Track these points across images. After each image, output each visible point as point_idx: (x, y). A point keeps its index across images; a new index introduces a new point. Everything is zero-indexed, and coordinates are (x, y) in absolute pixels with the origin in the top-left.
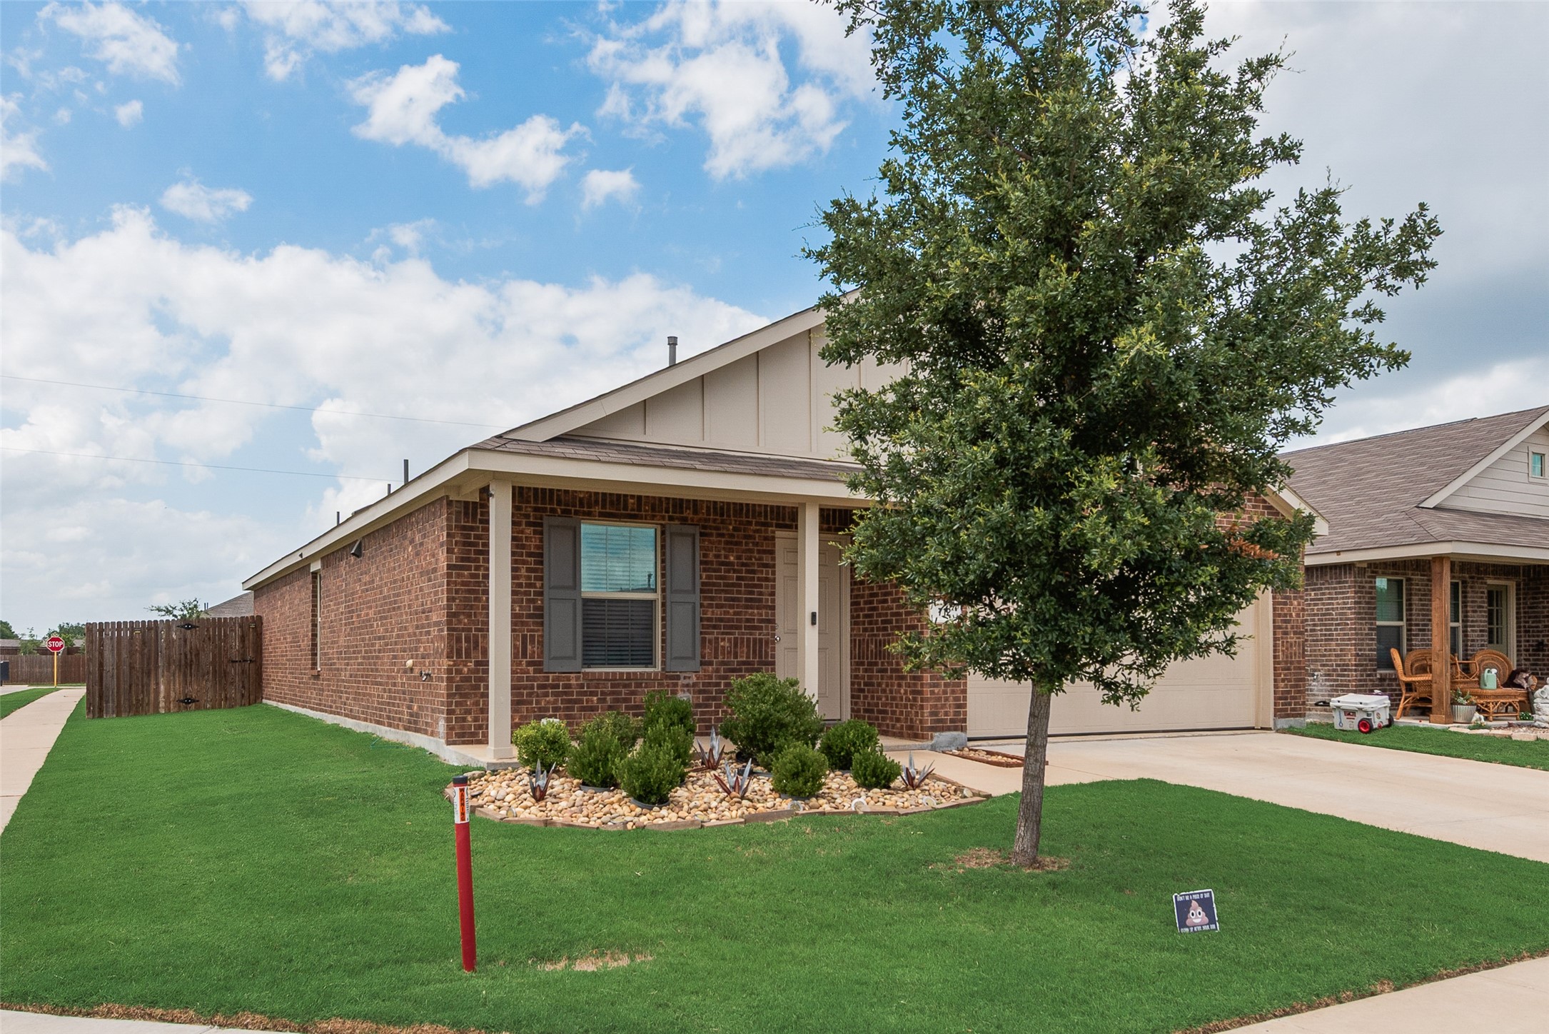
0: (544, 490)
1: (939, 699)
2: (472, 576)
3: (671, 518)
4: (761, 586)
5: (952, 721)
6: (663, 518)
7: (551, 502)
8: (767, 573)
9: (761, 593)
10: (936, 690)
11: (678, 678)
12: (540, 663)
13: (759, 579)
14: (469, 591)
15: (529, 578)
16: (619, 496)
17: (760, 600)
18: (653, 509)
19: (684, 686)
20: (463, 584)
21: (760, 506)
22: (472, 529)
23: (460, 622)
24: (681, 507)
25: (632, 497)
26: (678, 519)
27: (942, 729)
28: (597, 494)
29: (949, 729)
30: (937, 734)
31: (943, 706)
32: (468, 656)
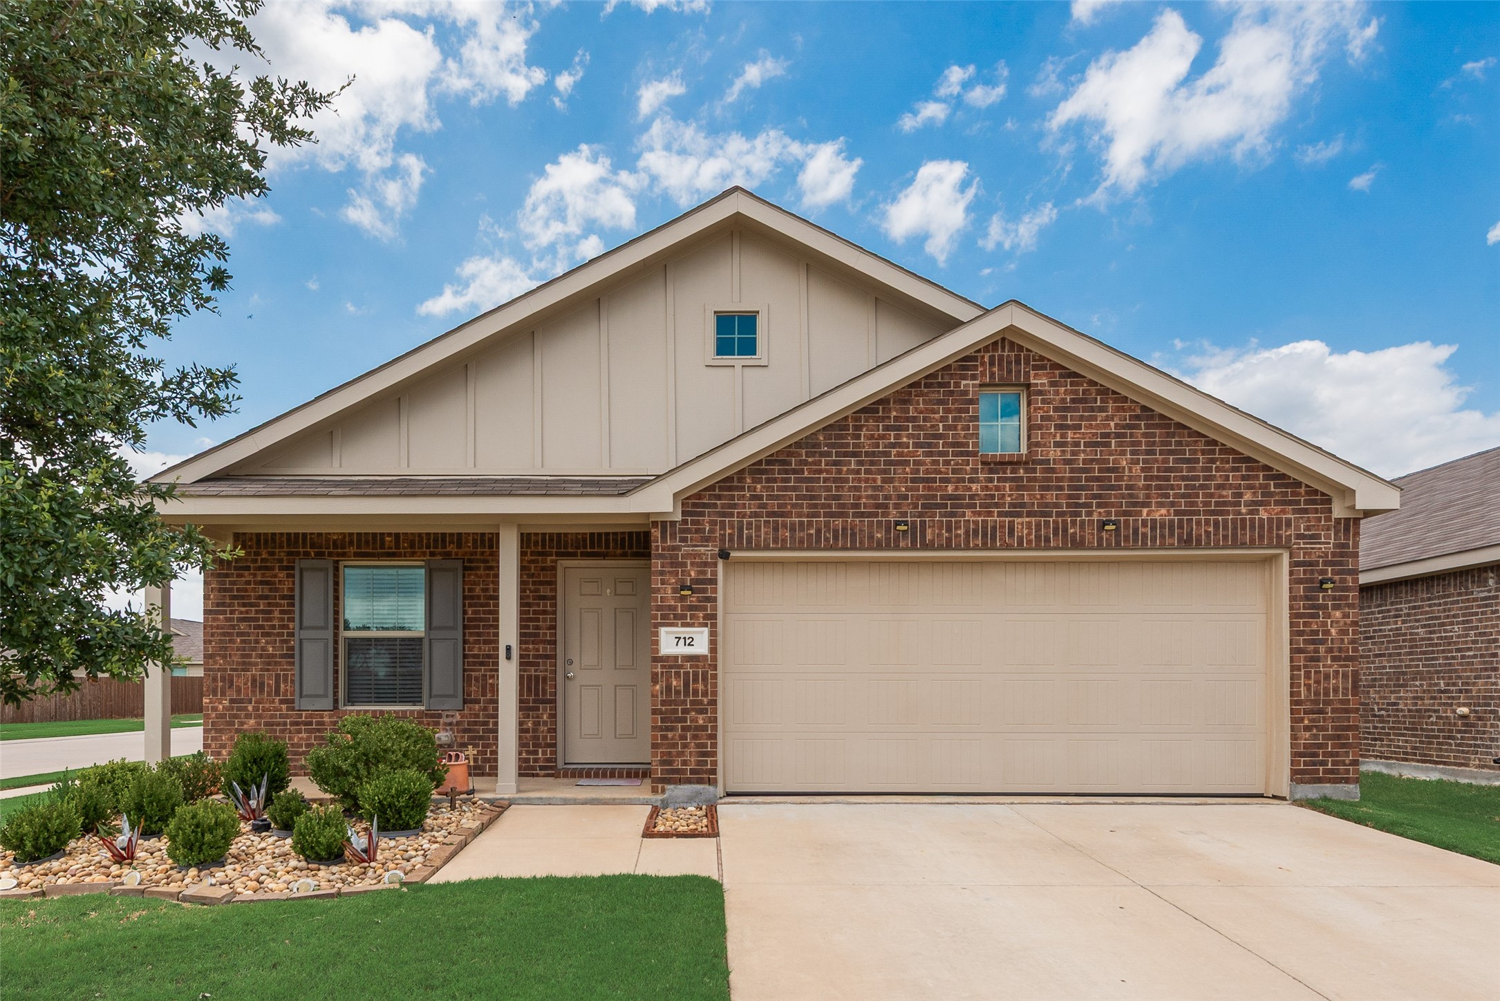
0: (297, 535)
1: (675, 745)
2: (227, 620)
3: (432, 554)
4: (538, 620)
5: (693, 772)
6: (424, 554)
7: (304, 546)
8: (545, 605)
9: (537, 628)
10: (670, 735)
11: (440, 716)
12: (293, 701)
13: (535, 612)
14: (224, 634)
15: (282, 619)
16: (374, 535)
17: (537, 635)
18: (412, 545)
19: (446, 724)
20: (218, 627)
21: (536, 534)
22: (227, 575)
23: (215, 663)
24: (444, 541)
25: (389, 535)
26: (440, 554)
28: (351, 534)
29: (689, 781)
31: (681, 754)
32: (223, 694)
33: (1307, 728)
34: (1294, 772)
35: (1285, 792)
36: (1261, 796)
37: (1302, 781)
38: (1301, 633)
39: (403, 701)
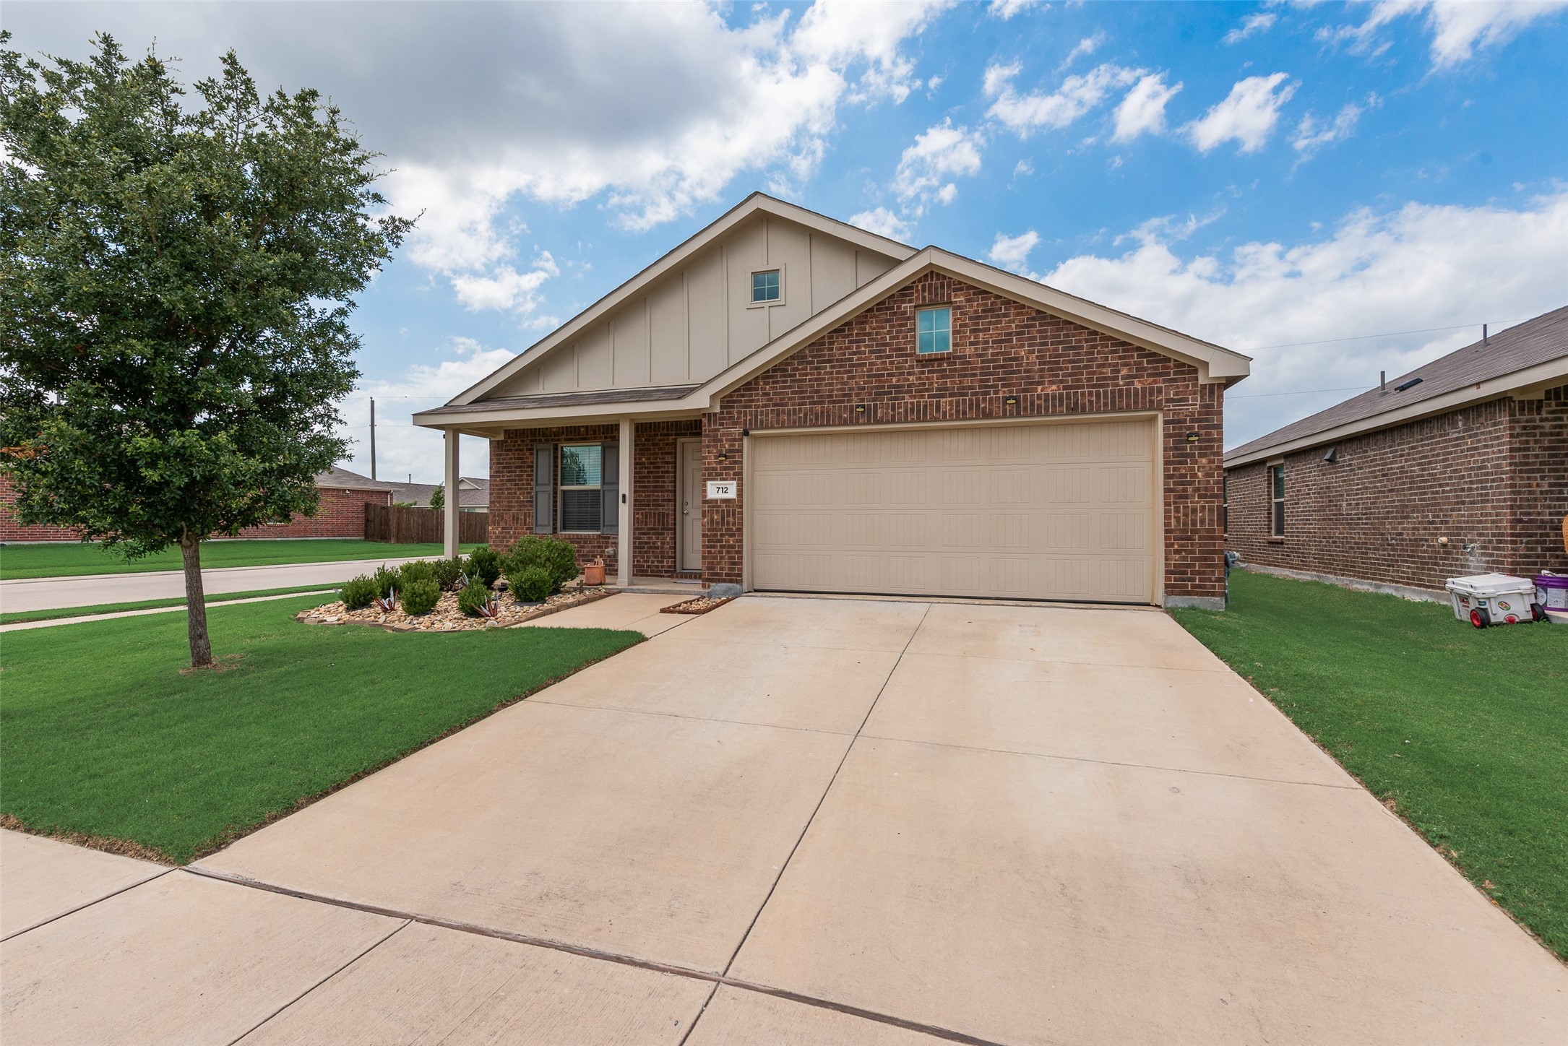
0: (535, 429)
1: (715, 557)
2: (501, 480)
3: (606, 438)
4: (664, 477)
5: (726, 575)
6: (601, 438)
7: (539, 436)
8: (668, 467)
9: (664, 482)
10: (713, 550)
11: (609, 538)
12: (531, 529)
13: (662, 472)
14: (499, 489)
15: (527, 480)
16: (575, 427)
17: (663, 487)
18: (594, 433)
19: (612, 543)
20: (496, 485)
21: (663, 422)
22: (501, 455)
23: (495, 506)
24: (612, 429)
25: (583, 427)
26: (610, 437)
27: (719, 581)
28: (563, 428)
29: (724, 581)
30: (712, 584)
31: (719, 563)
32: (499, 524)
33: (1177, 552)
34: (1167, 586)
35: (1160, 601)
36: (1148, 605)
37: (1172, 593)
38: (1171, 477)
39: (592, 529)
